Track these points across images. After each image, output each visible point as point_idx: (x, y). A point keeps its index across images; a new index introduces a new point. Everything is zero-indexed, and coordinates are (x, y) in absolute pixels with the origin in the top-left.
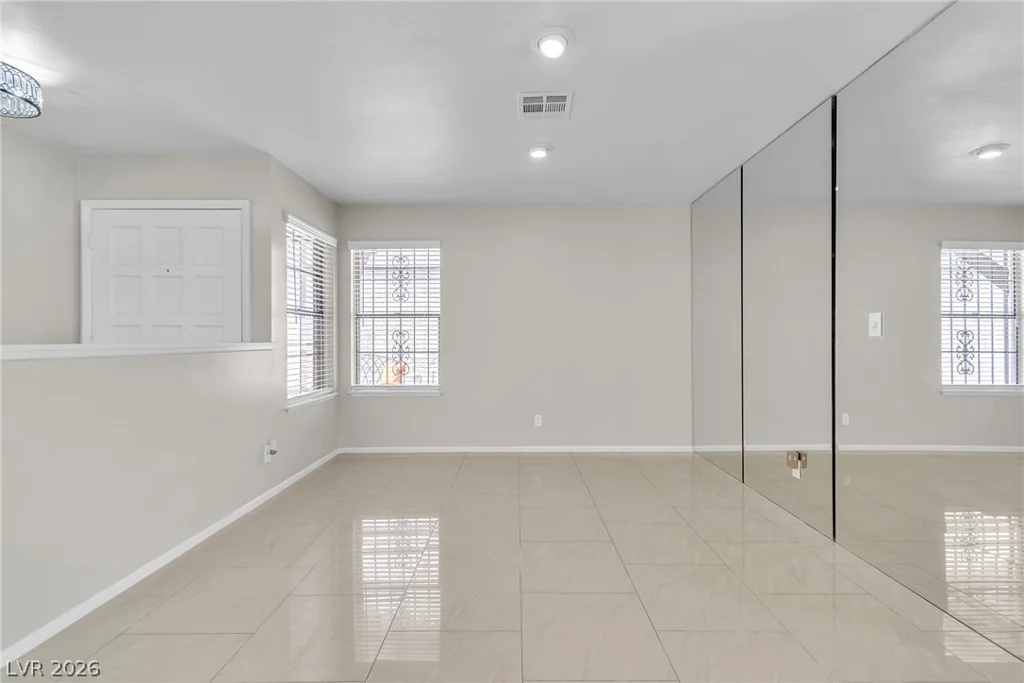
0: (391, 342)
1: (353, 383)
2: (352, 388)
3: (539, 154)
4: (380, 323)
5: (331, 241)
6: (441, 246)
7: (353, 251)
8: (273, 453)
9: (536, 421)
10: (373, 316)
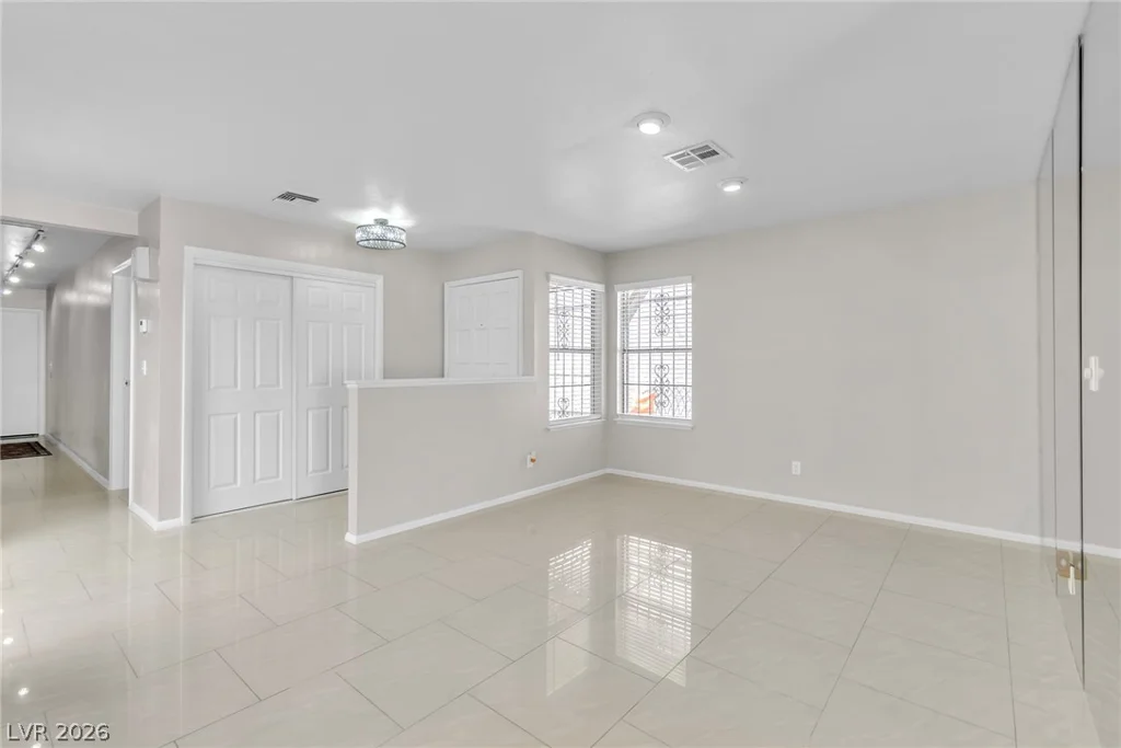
0: (653, 375)
1: (619, 411)
2: (617, 416)
3: (733, 188)
4: (645, 357)
5: (600, 288)
6: (693, 281)
7: (619, 294)
8: (533, 460)
10: (639, 351)
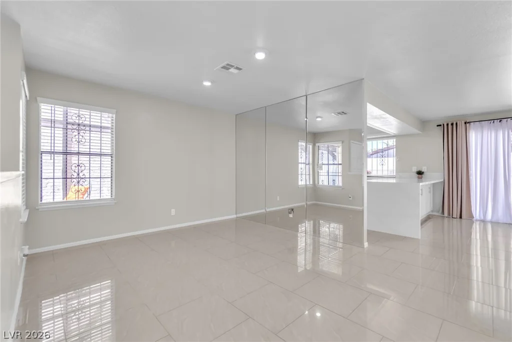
2: (40, 205)
9: (172, 212)
